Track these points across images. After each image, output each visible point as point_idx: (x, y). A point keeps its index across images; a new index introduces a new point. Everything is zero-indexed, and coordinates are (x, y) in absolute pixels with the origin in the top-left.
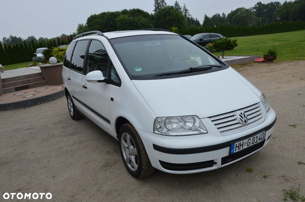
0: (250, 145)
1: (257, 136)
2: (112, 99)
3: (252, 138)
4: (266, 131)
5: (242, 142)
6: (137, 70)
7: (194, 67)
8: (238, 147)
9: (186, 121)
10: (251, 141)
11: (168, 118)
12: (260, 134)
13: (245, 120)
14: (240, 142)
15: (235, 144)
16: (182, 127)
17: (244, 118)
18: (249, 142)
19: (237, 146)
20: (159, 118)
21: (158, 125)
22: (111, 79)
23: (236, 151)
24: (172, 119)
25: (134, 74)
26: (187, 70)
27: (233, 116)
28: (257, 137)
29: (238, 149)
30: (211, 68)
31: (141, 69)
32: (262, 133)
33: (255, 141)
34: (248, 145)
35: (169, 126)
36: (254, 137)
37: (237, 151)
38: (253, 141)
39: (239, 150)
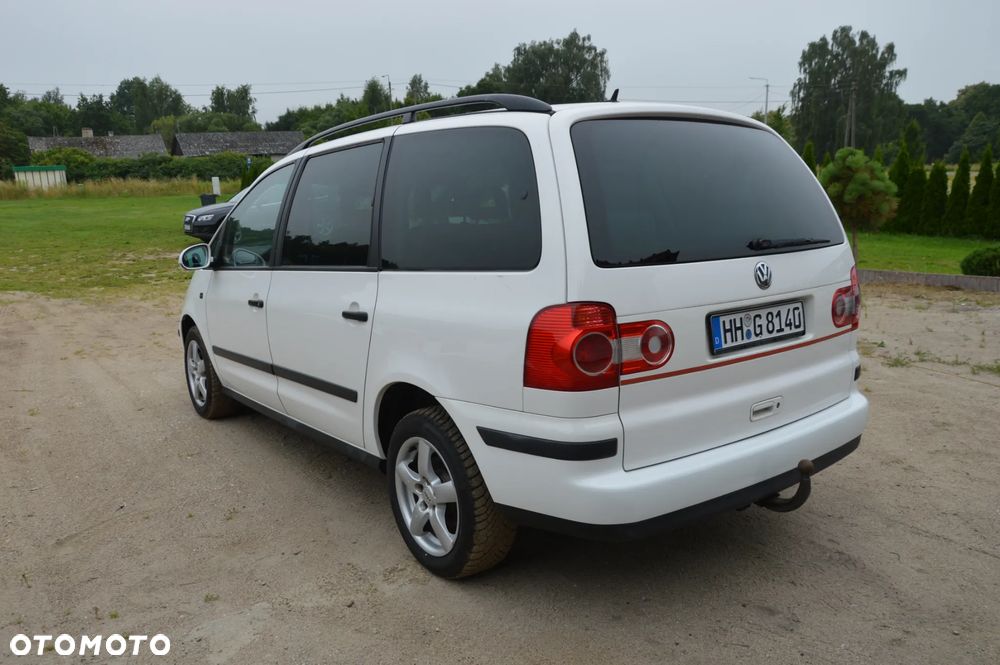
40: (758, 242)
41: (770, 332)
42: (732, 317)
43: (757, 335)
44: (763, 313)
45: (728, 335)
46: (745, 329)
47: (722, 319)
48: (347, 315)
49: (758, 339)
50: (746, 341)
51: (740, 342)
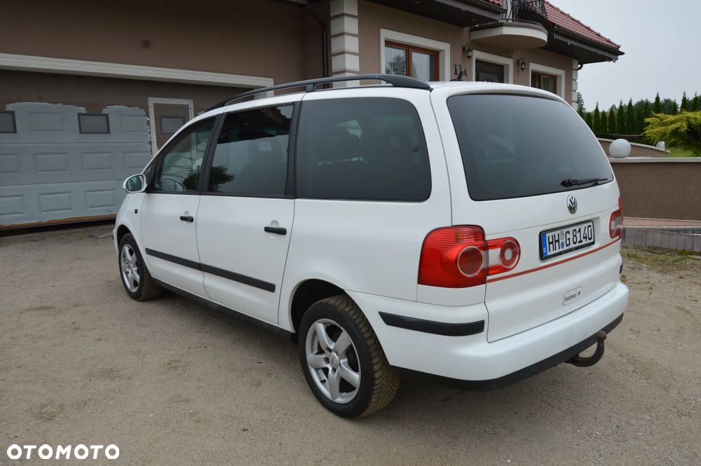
40: (569, 181)
41: (575, 243)
42: (553, 233)
43: (567, 245)
44: (571, 230)
45: (551, 245)
46: (561, 241)
47: (547, 235)
48: (268, 230)
49: (568, 248)
50: (561, 250)
51: (558, 251)
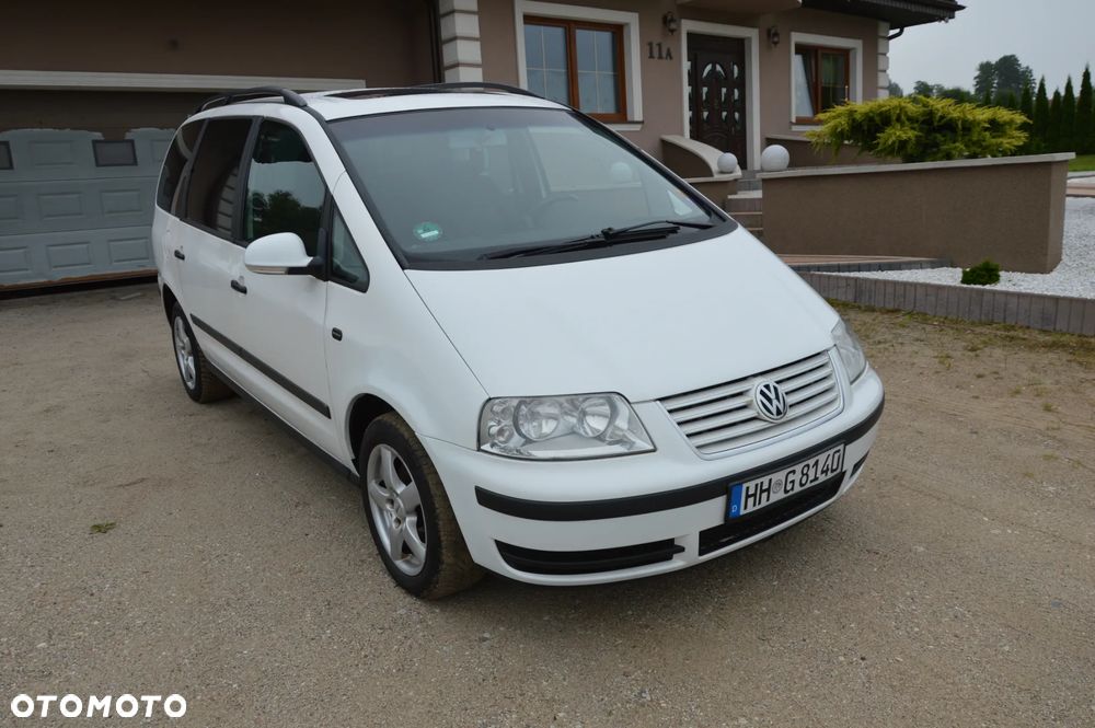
0: (792, 489)
1: (817, 461)
2: (337, 335)
3: (798, 468)
4: (846, 445)
5: (765, 480)
6: (423, 236)
7: (617, 227)
8: (754, 495)
9: (587, 410)
10: (797, 477)
11: (524, 401)
12: (827, 453)
13: (777, 408)
14: (758, 481)
15: (745, 486)
16: (572, 432)
17: (775, 402)
18: (790, 479)
19: (751, 492)
20: (497, 401)
21: (492, 423)
22: (332, 261)
23: (746, 508)
24: (540, 403)
25: (413, 249)
26: (592, 237)
27: (740, 394)
28: (816, 463)
29: (754, 505)
30: (674, 231)
31: (436, 232)
32: (831, 452)
33: (811, 477)
34: (786, 491)
35: (528, 429)
36: (806, 463)
37: (751, 508)
38: (805, 477)
39: (758, 507)
